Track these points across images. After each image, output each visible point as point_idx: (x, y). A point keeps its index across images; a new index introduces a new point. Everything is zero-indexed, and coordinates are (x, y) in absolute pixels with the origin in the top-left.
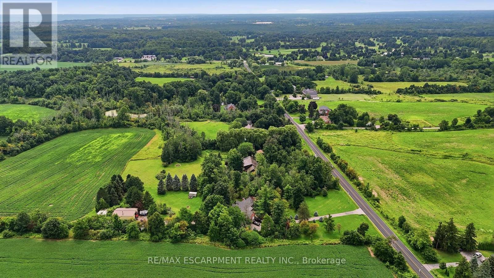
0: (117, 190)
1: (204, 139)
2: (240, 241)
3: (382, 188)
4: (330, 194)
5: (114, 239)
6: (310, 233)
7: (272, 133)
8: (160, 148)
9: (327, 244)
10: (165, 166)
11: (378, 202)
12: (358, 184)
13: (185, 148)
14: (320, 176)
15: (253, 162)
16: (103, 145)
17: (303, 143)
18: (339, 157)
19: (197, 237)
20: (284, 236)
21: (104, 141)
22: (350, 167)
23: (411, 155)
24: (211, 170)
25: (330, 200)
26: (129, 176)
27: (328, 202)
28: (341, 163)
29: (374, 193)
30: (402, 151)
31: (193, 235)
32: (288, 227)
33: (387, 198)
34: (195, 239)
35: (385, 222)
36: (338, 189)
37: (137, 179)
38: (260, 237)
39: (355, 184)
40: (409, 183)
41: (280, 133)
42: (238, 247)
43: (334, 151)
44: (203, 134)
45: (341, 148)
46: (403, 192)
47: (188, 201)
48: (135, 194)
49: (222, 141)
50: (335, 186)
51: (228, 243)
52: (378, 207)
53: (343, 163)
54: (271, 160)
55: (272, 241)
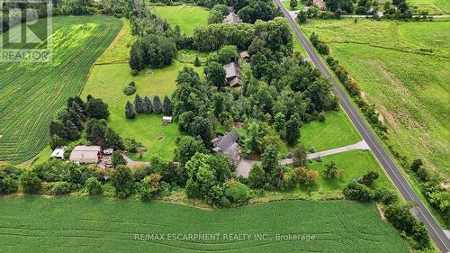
0: (75, 121)
1: (179, 35)
2: (225, 200)
3: (389, 109)
4: (329, 117)
5: (73, 194)
6: (306, 184)
7: (259, 30)
8: (128, 46)
9: (327, 199)
10: (135, 75)
11: (385, 131)
12: (361, 104)
13: (156, 52)
14: (318, 97)
15: (237, 72)
16: (63, 42)
17: (294, 40)
18: (337, 62)
19: (173, 192)
20: (276, 187)
21: (63, 36)
22: (352, 78)
23: (420, 57)
24: (187, 93)
25: (328, 126)
26: (89, 97)
27: (325, 130)
28: (340, 72)
29: (381, 118)
30: (410, 50)
31: (167, 189)
32: (282, 179)
33: (396, 124)
34: (170, 195)
35: (395, 161)
36: (337, 111)
37: (99, 103)
38: (248, 191)
39: (357, 102)
40: (421, 100)
41: (269, 29)
42: (221, 205)
43: (332, 53)
44: (178, 28)
45: (339, 47)
46: (415, 115)
47: (162, 128)
48: (95, 130)
49: (199, 40)
50: (334, 107)
51: (210, 202)
52: (385, 138)
53: (342, 72)
54: (259, 74)
55: (262, 195)
